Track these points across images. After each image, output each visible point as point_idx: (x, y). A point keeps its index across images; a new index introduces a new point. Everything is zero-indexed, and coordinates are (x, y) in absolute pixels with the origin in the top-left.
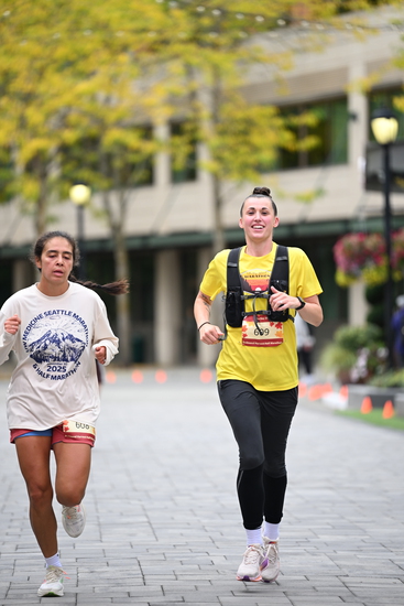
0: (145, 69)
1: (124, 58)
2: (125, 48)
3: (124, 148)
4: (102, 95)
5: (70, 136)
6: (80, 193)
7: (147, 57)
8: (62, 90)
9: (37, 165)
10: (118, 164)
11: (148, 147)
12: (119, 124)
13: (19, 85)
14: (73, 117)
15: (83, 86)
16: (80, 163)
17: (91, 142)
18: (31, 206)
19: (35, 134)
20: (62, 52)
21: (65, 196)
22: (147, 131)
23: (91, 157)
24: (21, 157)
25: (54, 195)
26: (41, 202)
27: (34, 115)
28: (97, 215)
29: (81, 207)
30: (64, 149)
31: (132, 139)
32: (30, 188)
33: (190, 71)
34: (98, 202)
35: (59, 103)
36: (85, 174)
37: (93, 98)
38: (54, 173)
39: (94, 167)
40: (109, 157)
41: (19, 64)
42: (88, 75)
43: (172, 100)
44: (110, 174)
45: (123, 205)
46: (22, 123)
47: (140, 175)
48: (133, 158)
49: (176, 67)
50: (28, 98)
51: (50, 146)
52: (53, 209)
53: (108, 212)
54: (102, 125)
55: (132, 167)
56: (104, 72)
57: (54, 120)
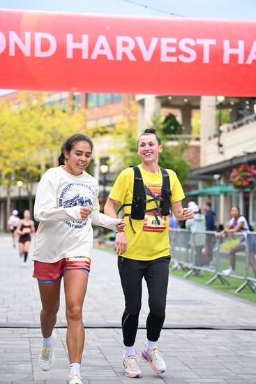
0: (39, 151)
1: (34, 148)
2: (34, 144)
3: (32, 172)
4: (27, 158)
5: (18, 168)
6: (20, 183)
7: (40, 147)
8: (16, 156)
9: (8, 176)
10: (31, 176)
11: (39, 172)
12: (32, 165)
13: (5, 154)
14: (19, 163)
15: (22, 155)
16: (20, 175)
17: (23, 170)
18: (6, 187)
19: (8, 167)
20: (16, 145)
21: (16, 184)
22: (39, 167)
23: (23, 173)
24: (4, 173)
25: (13, 184)
26: (9, 186)
27: (8, 162)
28: (24, 190)
29: (20, 188)
30: (16, 172)
31: (35, 169)
32: (6, 182)
33: (51, 151)
34: (25, 186)
35: (15, 159)
36: (22, 178)
37: (24, 158)
38: (13, 178)
39: (24, 176)
40: (28, 174)
41: (4, 148)
42: (23, 151)
43: (46, 159)
44: (28, 178)
45: (32, 187)
46: (5, 164)
47: (37, 179)
48: (35, 174)
49: (48, 150)
50: (6, 157)
51: (11, 170)
52: (12, 187)
53: (27, 189)
54: (27, 165)
55: (34, 177)
56: (27, 152)
57: (13, 164)
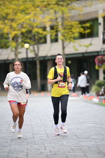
0: (44, 12)
1: (38, 9)
2: (38, 6)
3: (38, 33)
4: (32, 19)
5: (24, 30)
6: (27, 46)
7: (44, 9)
8: (22, 18)
9: (15, 38)
10: (37, 37)
11: (45, 33)
12: (37, 27)
13: (10, 17)
14: (25, 25)
15: (27, 17)
16: (27, 38)
17: (30, 32)
18: (14, 49)
19: (15, 30)
20: (21, 8)
21: (23, 46)
22: (44, 29)
23: (30, 36)
24: (11, 36)
25: (20, 46)
26: (16, 48)
27: (14, 25)
28: (31, 51)
29: (27, 49)
30: (22, 34)
31: (40, 31)
32: (14, 44)
33: (55, 12)
34: (31, 48)
35: (21, 21)
36: (28, 40)
37: (30, 20)
38: (20, 40)
39: (30, 39)
40: (34, 36)
41: (10, 11)
42: (28, 14)
43: (51, 20)
44: (35, 41)
45: (38, 49)
46: (11, 27)
47: (42, 40)
48: (40, 36)
49: (52, 11)
50: (12, 20)
51: (19, 33)
52: (20, 50)
53: (34, 51)
54: (33, 27)
55: (41, 38)
56: (33, 13)
57: (20, 26)
